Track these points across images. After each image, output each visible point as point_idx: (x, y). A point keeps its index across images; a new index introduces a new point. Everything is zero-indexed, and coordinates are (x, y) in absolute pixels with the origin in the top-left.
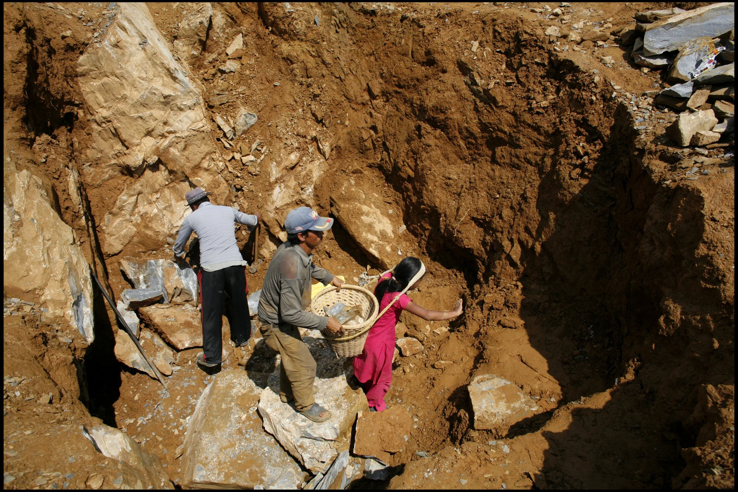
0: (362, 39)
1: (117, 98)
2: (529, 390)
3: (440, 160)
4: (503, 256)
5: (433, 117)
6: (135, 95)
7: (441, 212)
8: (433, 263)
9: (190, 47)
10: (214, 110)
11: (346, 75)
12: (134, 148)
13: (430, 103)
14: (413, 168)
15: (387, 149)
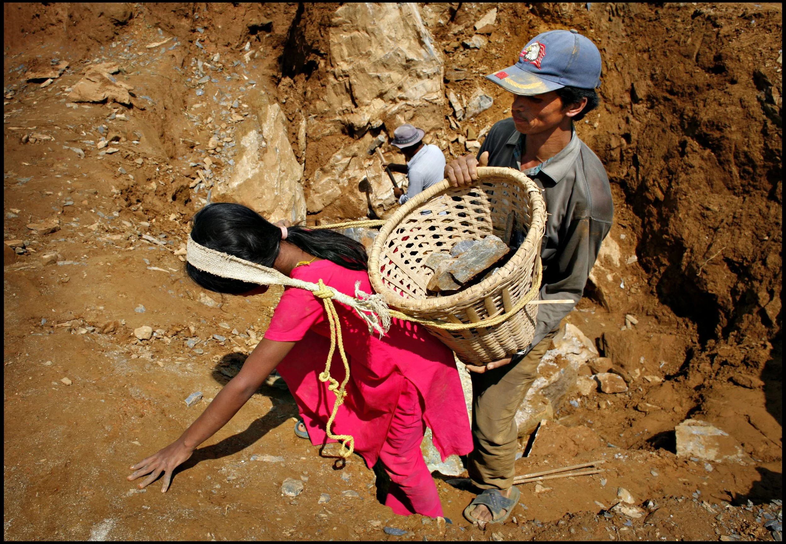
0: (639, 31)
1: (361, 54)
2: (750, 449)
3: (702, 186)
4: (756, 310)
5: (706, 135)
6: (379, 53)
7: (687, 246)
8: (661, 306)
9: (439, 14)
10: (449, 85)
11: (609, 70)
12: (363, 108)
13: (705, 116)
14: (664, 188)
15: (636, 163)
